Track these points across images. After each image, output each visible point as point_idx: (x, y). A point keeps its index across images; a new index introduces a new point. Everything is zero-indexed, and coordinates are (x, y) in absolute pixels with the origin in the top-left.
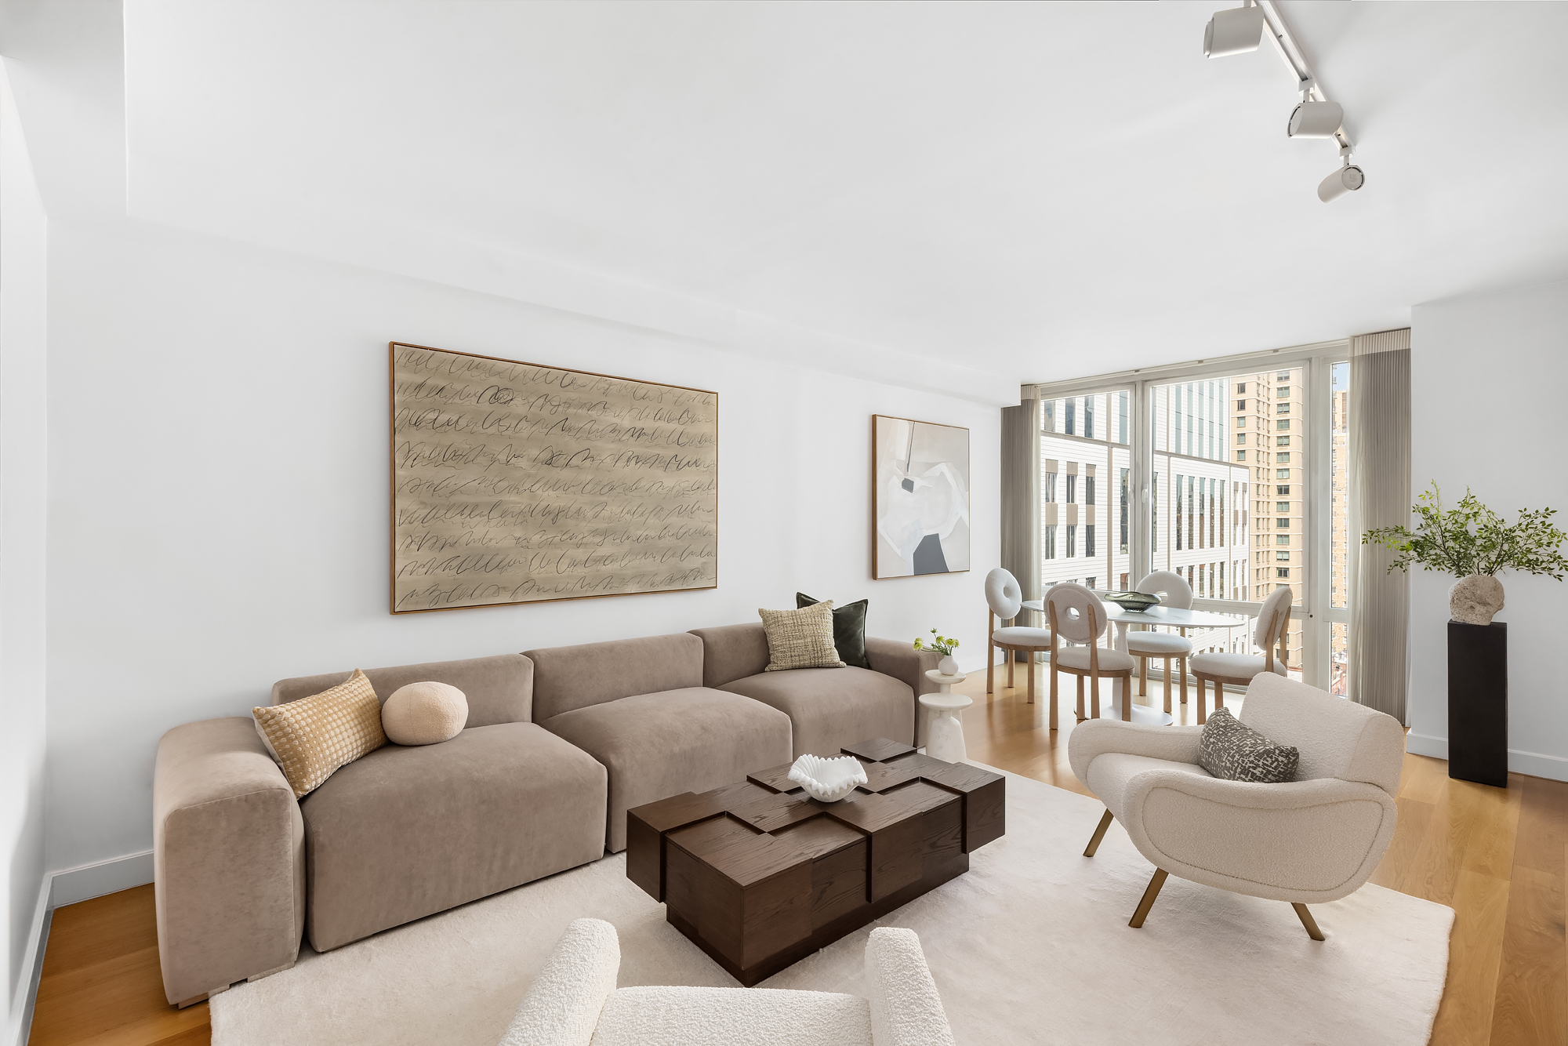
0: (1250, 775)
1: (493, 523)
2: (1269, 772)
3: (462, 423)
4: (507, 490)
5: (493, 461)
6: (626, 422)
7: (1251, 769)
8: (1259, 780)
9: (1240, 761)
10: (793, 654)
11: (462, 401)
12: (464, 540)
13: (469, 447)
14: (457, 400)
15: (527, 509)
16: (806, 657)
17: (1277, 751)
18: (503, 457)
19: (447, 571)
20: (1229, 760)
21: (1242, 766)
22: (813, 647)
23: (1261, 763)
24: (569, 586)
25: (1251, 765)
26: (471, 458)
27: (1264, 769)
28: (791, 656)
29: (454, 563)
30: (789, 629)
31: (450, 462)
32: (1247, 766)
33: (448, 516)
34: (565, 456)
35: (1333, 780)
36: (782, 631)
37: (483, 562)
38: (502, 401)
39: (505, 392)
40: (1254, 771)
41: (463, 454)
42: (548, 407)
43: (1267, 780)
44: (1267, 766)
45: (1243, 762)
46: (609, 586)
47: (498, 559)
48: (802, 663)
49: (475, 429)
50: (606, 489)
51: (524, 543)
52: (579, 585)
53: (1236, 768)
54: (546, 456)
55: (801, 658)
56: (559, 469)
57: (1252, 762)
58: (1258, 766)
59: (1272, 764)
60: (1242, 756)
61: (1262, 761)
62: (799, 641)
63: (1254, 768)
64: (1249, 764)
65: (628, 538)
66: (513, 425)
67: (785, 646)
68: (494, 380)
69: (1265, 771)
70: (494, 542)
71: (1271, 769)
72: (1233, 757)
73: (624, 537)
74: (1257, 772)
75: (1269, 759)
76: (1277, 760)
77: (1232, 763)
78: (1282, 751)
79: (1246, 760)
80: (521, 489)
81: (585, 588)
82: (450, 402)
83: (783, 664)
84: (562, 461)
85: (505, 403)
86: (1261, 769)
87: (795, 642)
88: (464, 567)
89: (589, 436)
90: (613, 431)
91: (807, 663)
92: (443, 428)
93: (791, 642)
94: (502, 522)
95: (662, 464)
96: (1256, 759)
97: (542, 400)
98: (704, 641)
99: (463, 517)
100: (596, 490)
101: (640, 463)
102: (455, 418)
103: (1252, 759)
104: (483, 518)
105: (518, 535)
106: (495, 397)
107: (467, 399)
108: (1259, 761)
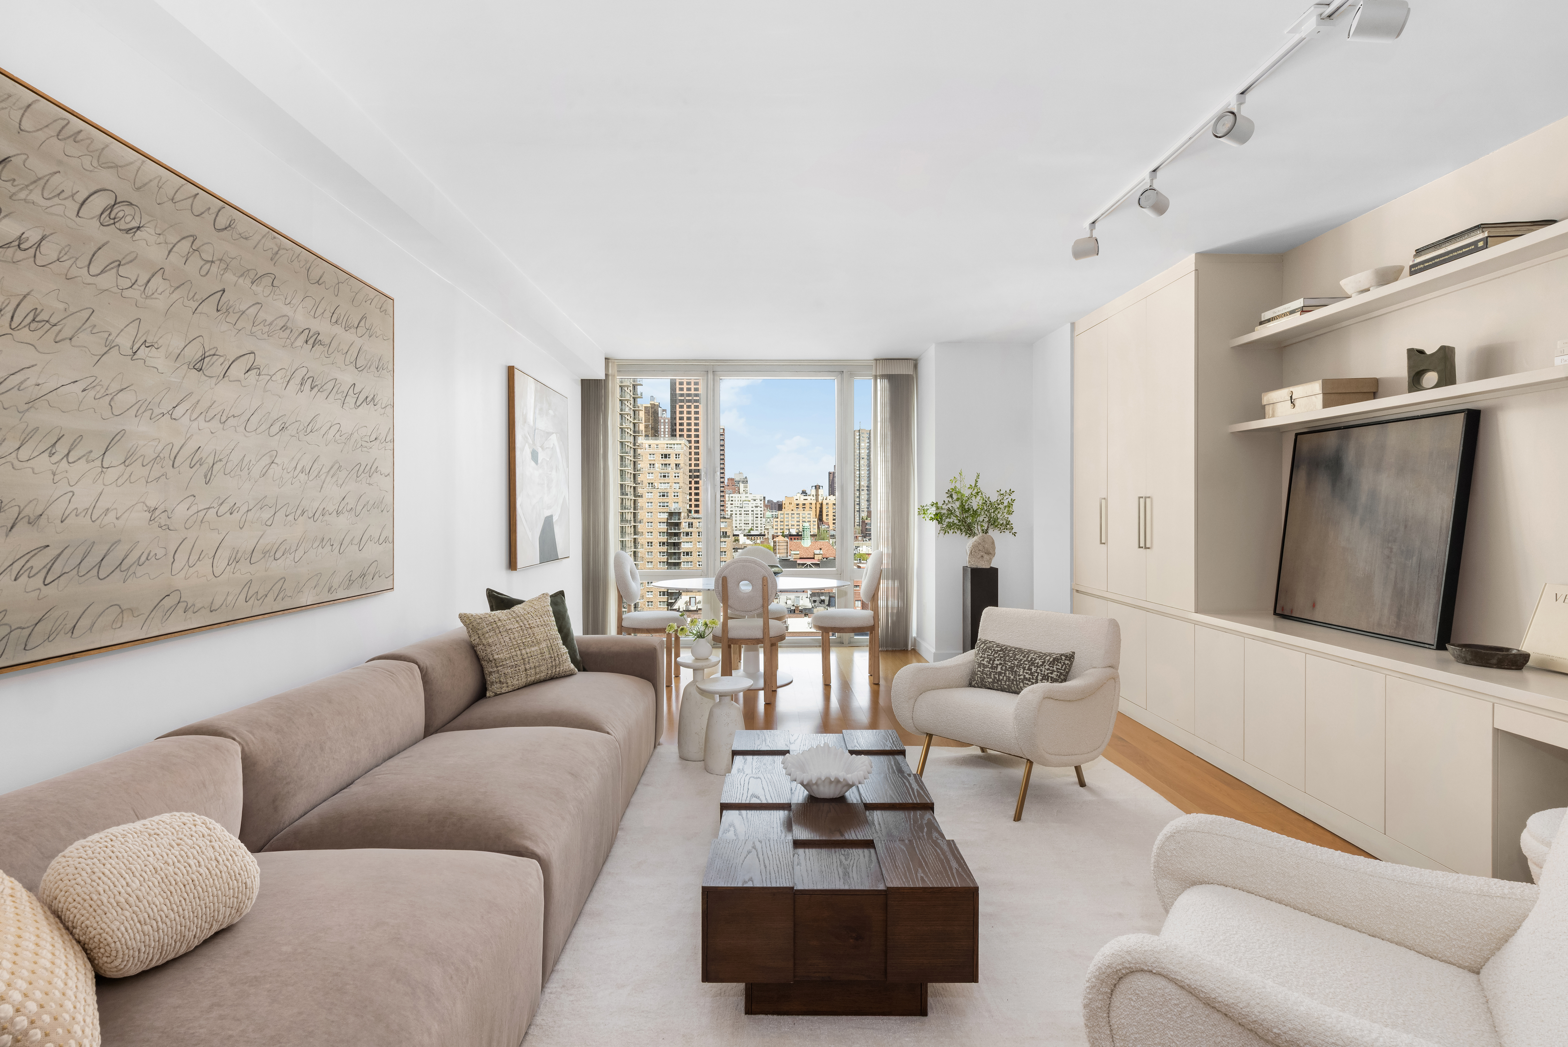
0: (1050, 679)
1: (111, 475)
2: (1061, 673)
3: (49, 251)
4: (133, 411)
5: (110, 346)
6: (301, 318)
7: (1049, 675)
8: (1056, 682)
9: (1038, 671)
10: (527, 666)
11: (49, 203)
12: (57, 510)
13: (62, 306)
14: (36, 196)
15: (166, 453)
16: (543, 668)
17: (1063, 658)
18: (125, 342)
19: (24, 579)
20: (1027, 673)
21: (1041, 674)
22: (550, 653)
23: (1055, 669)
24: (230, 598)
25: (1048, 672)
26: (67, 332)
27: (1058, 672)
28: (526, 670)
29: (39, 562)
30: (516, 635)
31: (24, 334)
32: (1046, 674)
33: (24, 454)
34: (222, 359)
35: (1093, 670)
36: (507, 639)
37: (92, 560)
38: (122, 225)
39: (128, 210)
40: (1052, 676)
41: (53, 320)
42: (195, 262)
43: (1060, 680)
44: (1059, 669)
45: (1041, 670)
46: (281, 596)
47: (119, 552)
48: (538, 676)
49: (74, 272)
50: (276, 428)
51: (163, 519)
52: (242, 597)
53: (1037, 677)
54: (193, 352)
55: (538, 670)
56: (214, 380)
57: (1048, 669)
58: (1053, 671)
59: (1062, 667)
60: (1038, 667)
61: (1055, 667)
62: (533, 649)
63: (1052, 673)
64: (1047, 672)
65: (303, 513)
66: (142, 280)
67: (516, 658)
68: (107, 178)
69: (1059, 674)
70: (111, 516)
71: (1062, 671)
72: (1030, 669)
73: (299, 512)
74: (1054, 675)
75: (1059, 664)
76: (1064, 663)
77: (1032, 674)
78: (1066, 656)
79: (1043, 669)
80: (157, 411)
81: (251, 602)
82: (22, 195)
83: (515, 682)
84: (217, 369)
85: (128, 231)
86: (1056, 673)
87: (528, 650)
88: (57, 569)
89: (254, 329)
90: (284, 328)
91: (543, 675)
92: (10, 251)
93: (524, 652)
94: (126, 476)
95: (339, 396)
96: (1050, 667)
97: (185, 246)
98: (419, 668)
99: (55, 458)
100: (263, 427)
101: (316, 389)
102: (34, 236)
103: (1047, 667)
104: (92, 464)
105: (152, 504)
106: (109, 212)
107: (56, 200)
108: (1053, 667)
